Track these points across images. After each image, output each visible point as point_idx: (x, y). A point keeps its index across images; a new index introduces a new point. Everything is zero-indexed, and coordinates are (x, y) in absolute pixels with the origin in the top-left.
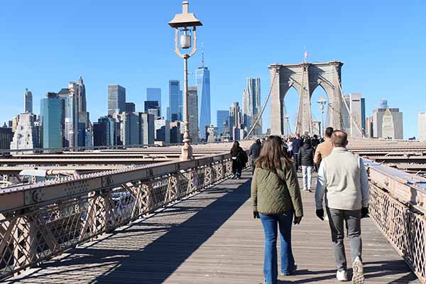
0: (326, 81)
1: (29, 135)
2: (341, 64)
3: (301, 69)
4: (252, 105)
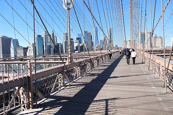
1: (32, 50)
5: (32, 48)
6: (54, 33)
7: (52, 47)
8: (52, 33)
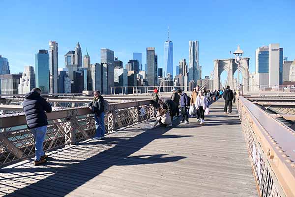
0: (242, 67)
1: (28, 80)
2: (249, 59)
3: (229, 62)
4: (192, 60)
5: (28, 77)
6: (80, 48)
7: (67, 76)
8: (78, 47)
